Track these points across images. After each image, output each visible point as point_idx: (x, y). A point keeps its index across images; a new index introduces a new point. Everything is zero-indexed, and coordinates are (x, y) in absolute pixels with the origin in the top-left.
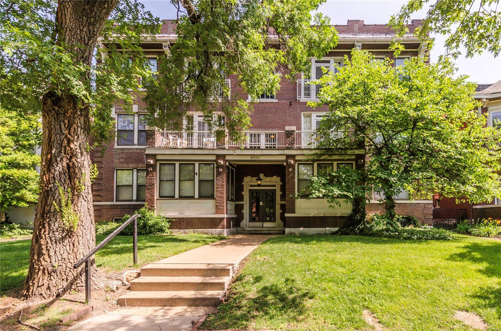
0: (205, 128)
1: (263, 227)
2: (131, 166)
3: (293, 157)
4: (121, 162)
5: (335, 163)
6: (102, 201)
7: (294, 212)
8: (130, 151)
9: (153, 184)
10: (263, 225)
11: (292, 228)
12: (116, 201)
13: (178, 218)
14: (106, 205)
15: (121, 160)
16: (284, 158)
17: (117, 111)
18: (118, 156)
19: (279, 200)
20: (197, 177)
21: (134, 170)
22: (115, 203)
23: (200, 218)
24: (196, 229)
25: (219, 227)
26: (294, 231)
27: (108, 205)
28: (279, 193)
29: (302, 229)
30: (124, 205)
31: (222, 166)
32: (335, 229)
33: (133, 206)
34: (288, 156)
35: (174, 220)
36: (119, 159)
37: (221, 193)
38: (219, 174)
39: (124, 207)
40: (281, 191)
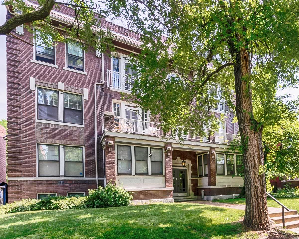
0: (130, 116)
1: (178, 197)
2: (58, 142)
3: (214, 148)
4: (45, 138)
5: (235, 155)
6: (21, 177)
7: (215, 185)
8: (56, 127)
9: (114, 163)
10: (178, 195)
11: (215, 195)
12: (39, 176)
13: (137, 191)
14: (27, 181)
15: (45, 135)
16: (208, 149)
17: (38, 84)
18: (41, 131)
19: (191, 177)
20: (149, 159)
21: (60, 146)
22: (37, 178)
23: (155, 191)
24: (152, 199)
25: (169, 197)
26: (216, 198)
27: (30, 180)
28: (190, 172)
29: (221, 196)
30: (51, 180)
31: (169, 151)
32: (237, 195)
33: (62, 182)
34: (211, 148)
35: (134, 193)
36: (42, 133)
37: (170, 171)
38: (167, 157)
39: (50, 182)
40: (191, 170)
